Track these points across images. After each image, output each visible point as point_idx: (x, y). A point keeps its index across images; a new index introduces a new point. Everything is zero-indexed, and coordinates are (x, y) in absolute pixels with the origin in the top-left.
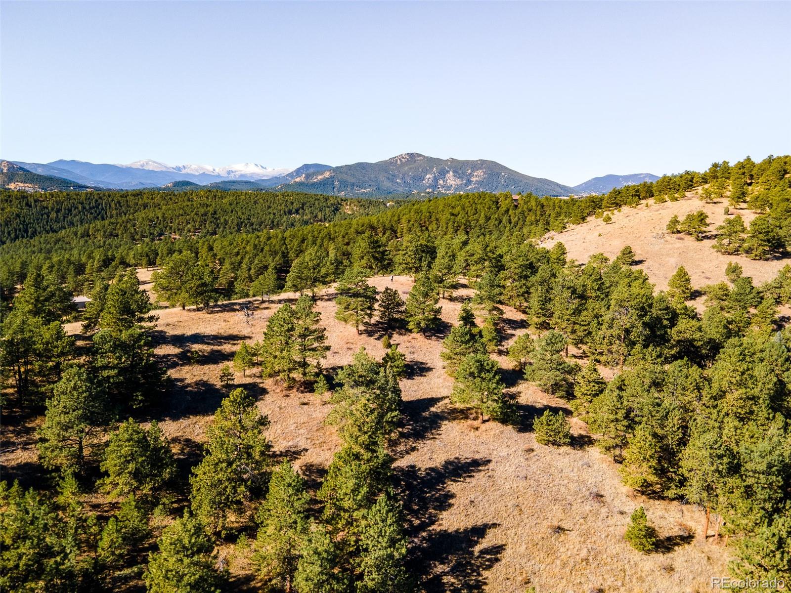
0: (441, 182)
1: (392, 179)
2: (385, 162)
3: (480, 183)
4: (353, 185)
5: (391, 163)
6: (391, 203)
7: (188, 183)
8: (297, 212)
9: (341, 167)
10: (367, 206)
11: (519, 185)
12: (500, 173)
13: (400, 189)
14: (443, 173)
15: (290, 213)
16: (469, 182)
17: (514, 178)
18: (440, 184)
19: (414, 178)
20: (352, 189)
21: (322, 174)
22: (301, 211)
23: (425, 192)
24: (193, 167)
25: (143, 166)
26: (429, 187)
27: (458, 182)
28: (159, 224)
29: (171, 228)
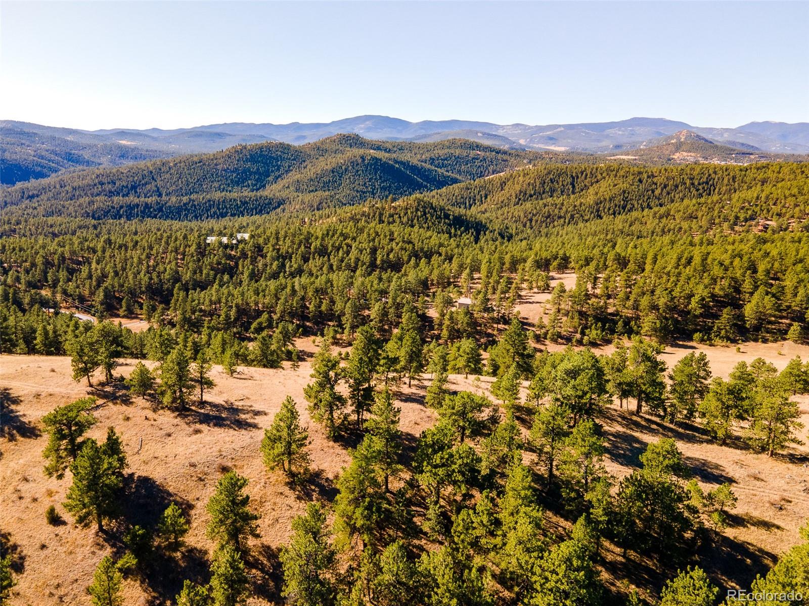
28: (757, 205)
29: (768, 211)
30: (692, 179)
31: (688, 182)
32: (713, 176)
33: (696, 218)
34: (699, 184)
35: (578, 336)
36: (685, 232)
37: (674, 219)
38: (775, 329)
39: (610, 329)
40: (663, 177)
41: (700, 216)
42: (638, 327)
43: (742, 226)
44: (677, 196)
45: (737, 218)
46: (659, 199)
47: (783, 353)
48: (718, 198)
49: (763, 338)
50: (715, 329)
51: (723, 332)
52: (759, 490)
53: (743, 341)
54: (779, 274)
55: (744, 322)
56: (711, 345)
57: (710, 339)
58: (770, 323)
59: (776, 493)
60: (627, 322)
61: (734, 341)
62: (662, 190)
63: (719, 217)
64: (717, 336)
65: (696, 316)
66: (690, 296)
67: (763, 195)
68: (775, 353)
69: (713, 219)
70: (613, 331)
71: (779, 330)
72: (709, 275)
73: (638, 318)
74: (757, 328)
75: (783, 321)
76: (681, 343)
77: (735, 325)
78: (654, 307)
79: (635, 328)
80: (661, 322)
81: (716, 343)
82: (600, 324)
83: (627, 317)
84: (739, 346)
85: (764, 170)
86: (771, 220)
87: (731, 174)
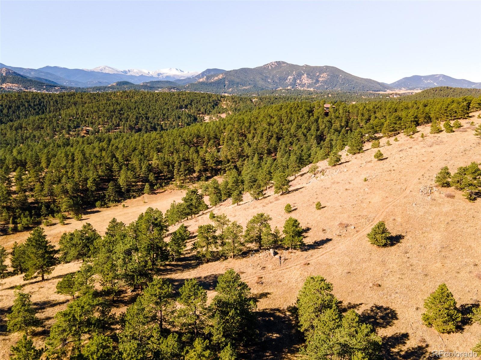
0: (298, 81)
1: (265, 79)
2: (261, 67)
3: (325, 82)
4: (238, 83)
5: (265, 68)
6: (256, 99)
7: (126, 83)
8: (186, 107)
9: (231, 71)
10: (238, 102)
11: (352, 83)
12: (339, 75)
13: (270, 87)
14: (300, 75)
15: (181, 107)
16: (317, 81)
17: (349, 79)
18: (298, 83)
19: (280, 79)
20: (237, 87)
21: (217, 76)
22: (189, 106)
23: (285, 90)
24: (135, 71)
25: (101, 70)
26: (290, 85)
27: (310, 81)
28: (78, 118)
29: (86, 122)
30: (28, 102)
31: (26, 104)
32: (42, 100)
33: (43, 128)
34: (34, 105)
35: (11, 226)
36: (39, 138)
37: (27, 130)
38: (136, 189)
39: (36, 214)
40: (6, 101)
41: (45, 127)
42: (57, 207)
43: (74, 131)
44: (21, 114)
45: (69, 127)
46: (8, 117)
47: (146, 201)
48: (53, 114)
49: (133, 195)
50: (107, 197)
51: (112, 198)
52: (247, 278)
53: (124, 200)
54: (128, 158)
55: (121, 189)
56: (108, 207)
57: (106, 204)
58: (133, 186)
59: (253, 276)
60: (48, 205)
61: (119, 201)
62: (8, 110)
63: (58, 127)
64: (109, 201)
65: (92, 191)
66: (86, 179)
67: (80, 112)
68: (142, 203)
69: (54, 128)
70: (39, 215)
71: (139, 189)
72: (92, 164)
73: (54, 201)
74: (128, 191)
75: (138, 184)
76: (89, 210)
77: (116, 191)
78: (65, 192)
79: (55, 209)
80: (73, 200)
81: (109, 205)
82: (27, 213)
83: (46, 203)
84: (123, 204)
85: (72, 97)
86: (88, 127)
87: (54, 99)
